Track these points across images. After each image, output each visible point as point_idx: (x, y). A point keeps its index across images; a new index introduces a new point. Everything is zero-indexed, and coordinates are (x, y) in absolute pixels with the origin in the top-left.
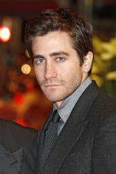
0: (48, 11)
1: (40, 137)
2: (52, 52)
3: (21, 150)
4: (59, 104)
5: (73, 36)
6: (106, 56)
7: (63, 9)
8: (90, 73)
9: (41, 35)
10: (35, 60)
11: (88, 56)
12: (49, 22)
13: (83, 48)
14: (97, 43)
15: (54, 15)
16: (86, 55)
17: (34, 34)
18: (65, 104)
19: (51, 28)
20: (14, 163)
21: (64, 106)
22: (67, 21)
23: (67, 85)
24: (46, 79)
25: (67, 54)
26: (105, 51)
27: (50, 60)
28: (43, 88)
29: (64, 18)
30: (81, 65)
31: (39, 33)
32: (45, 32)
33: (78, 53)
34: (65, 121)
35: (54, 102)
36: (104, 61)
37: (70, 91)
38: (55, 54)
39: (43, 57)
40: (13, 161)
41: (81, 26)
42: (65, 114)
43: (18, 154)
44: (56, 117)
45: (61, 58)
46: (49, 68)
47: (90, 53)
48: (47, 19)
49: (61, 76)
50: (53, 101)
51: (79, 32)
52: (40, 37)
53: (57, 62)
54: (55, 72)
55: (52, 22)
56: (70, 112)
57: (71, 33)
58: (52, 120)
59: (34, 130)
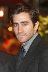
1: (16, 58)
2: (21, 21)
3: (8, 64)
4: (24, 44)
5: (31, 15)
6: (45, 23)
7: (26, 3)
8: (37, 30)
10: (14, 25)
11: (37, 23)
12: (20, 8)
13: (35, 19)
14: (41, 18)
15: (22, 5)
16: (36, 23)
18: (27, 44)
19: (21, 11)
20: (5, 69)
21: (26, 45)
22: (28, 8)
23: (28, 36)
24: (19, 33)
25: (28, 22)
26: (44, 21)
27: (20, 25)
28: (17, 37)
29: (27, 7)
30: (34, 27)
31: (16, 13)
32: (18, 13)
33: (33, 22)
34: (27, 51)
35: (22, 43)
36: (44, 25)
37: (29, 38)
38: (23, 22)
39: (17, 24)
40: (4, 68)
41: (34, 10)
42: (27, 48)
43: (7, 65)
44: (23, 50)
45: (25, 24)
46: (20, 28)
48: (19, 7)
49: (25, 32)
51: (33, 13)
52: (16, 15)
53: (24, 26)
54: (23, 30)
55: (22, 8)
56: (29, 47)
57: (30, 13)
58: (21, 51)
59: (14, 55)
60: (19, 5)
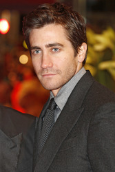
0: (44, 6)
1: (38, 123)
2: (48, 43)
4: (55, 92)
5: (68, 29)
6: (99, 48)
7: (59, 4)
8: (84, 63)
9: (38, 28)
10: (32, 51)
11: (82, 47)
12: (45, 16)
13: (77, 39)
14: (90, 35)
15: (50, 9)
16: (80, 46)
17: (31, 26)
18: (62, 93)
19: (46, 21)
20: (13, 147)
21: (60, 95)
22: (62, 15)
23: (63, 74)
24: (43, 69)
25: (62, 45)
26: (98, 43)
27: (46, 51)
28: (40, 77)
29: (60, 12)
30: (75, 55)
31: (35, 26)
32: (41, 25)
33: (73, 44)
34: (61, 109)
35: (51, 90)
36: (97, 52)
37: (66, 80)
38: (51, 45)
41: (75, 19)
42: (61, 102)
43: (17, 139)
44: (53, 105)
45: (56, 49)
46: (45, 58)
47: (84, 44)
48: (43, 13)
49: (57, 66)
50: (49, 89)
51: (73, 25)
52: (37, 30)
53: (53, 53)
54: (51, 62)
55: (48, 15)
56: (66, 100)
57: (66, 26)
58: (49, 108)
59: (32, 116)
60: (44, 8)
